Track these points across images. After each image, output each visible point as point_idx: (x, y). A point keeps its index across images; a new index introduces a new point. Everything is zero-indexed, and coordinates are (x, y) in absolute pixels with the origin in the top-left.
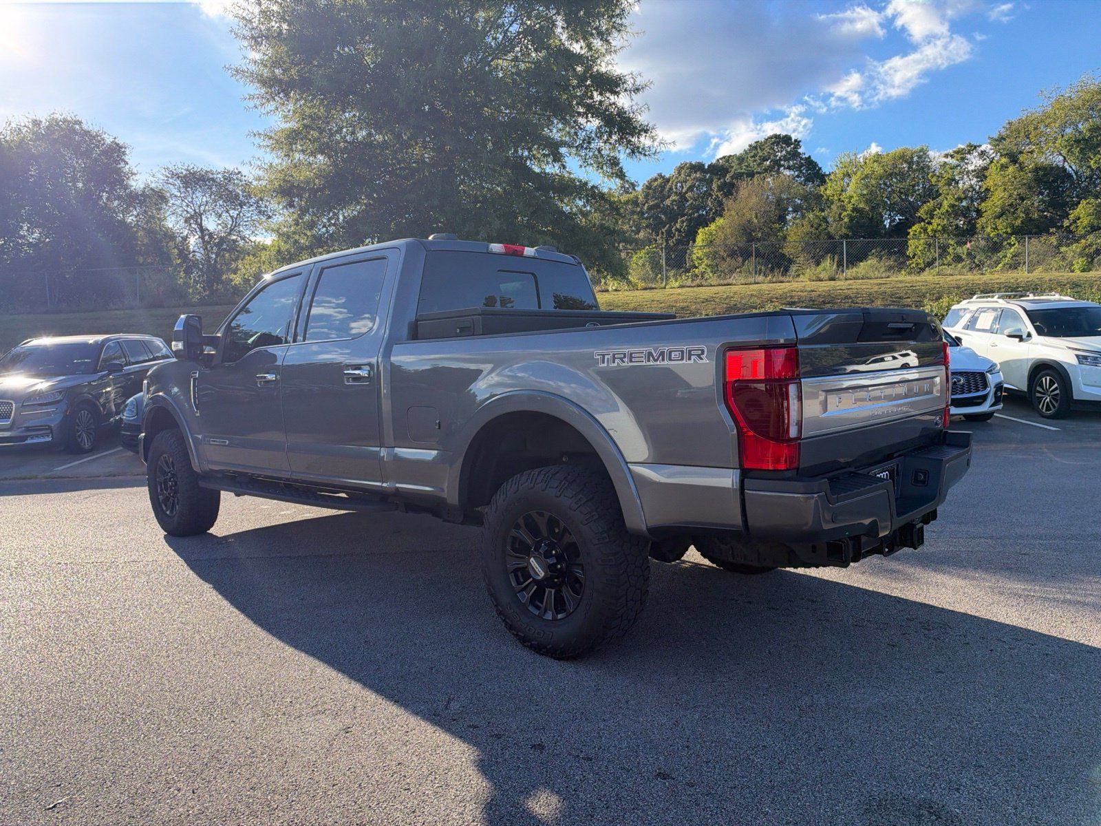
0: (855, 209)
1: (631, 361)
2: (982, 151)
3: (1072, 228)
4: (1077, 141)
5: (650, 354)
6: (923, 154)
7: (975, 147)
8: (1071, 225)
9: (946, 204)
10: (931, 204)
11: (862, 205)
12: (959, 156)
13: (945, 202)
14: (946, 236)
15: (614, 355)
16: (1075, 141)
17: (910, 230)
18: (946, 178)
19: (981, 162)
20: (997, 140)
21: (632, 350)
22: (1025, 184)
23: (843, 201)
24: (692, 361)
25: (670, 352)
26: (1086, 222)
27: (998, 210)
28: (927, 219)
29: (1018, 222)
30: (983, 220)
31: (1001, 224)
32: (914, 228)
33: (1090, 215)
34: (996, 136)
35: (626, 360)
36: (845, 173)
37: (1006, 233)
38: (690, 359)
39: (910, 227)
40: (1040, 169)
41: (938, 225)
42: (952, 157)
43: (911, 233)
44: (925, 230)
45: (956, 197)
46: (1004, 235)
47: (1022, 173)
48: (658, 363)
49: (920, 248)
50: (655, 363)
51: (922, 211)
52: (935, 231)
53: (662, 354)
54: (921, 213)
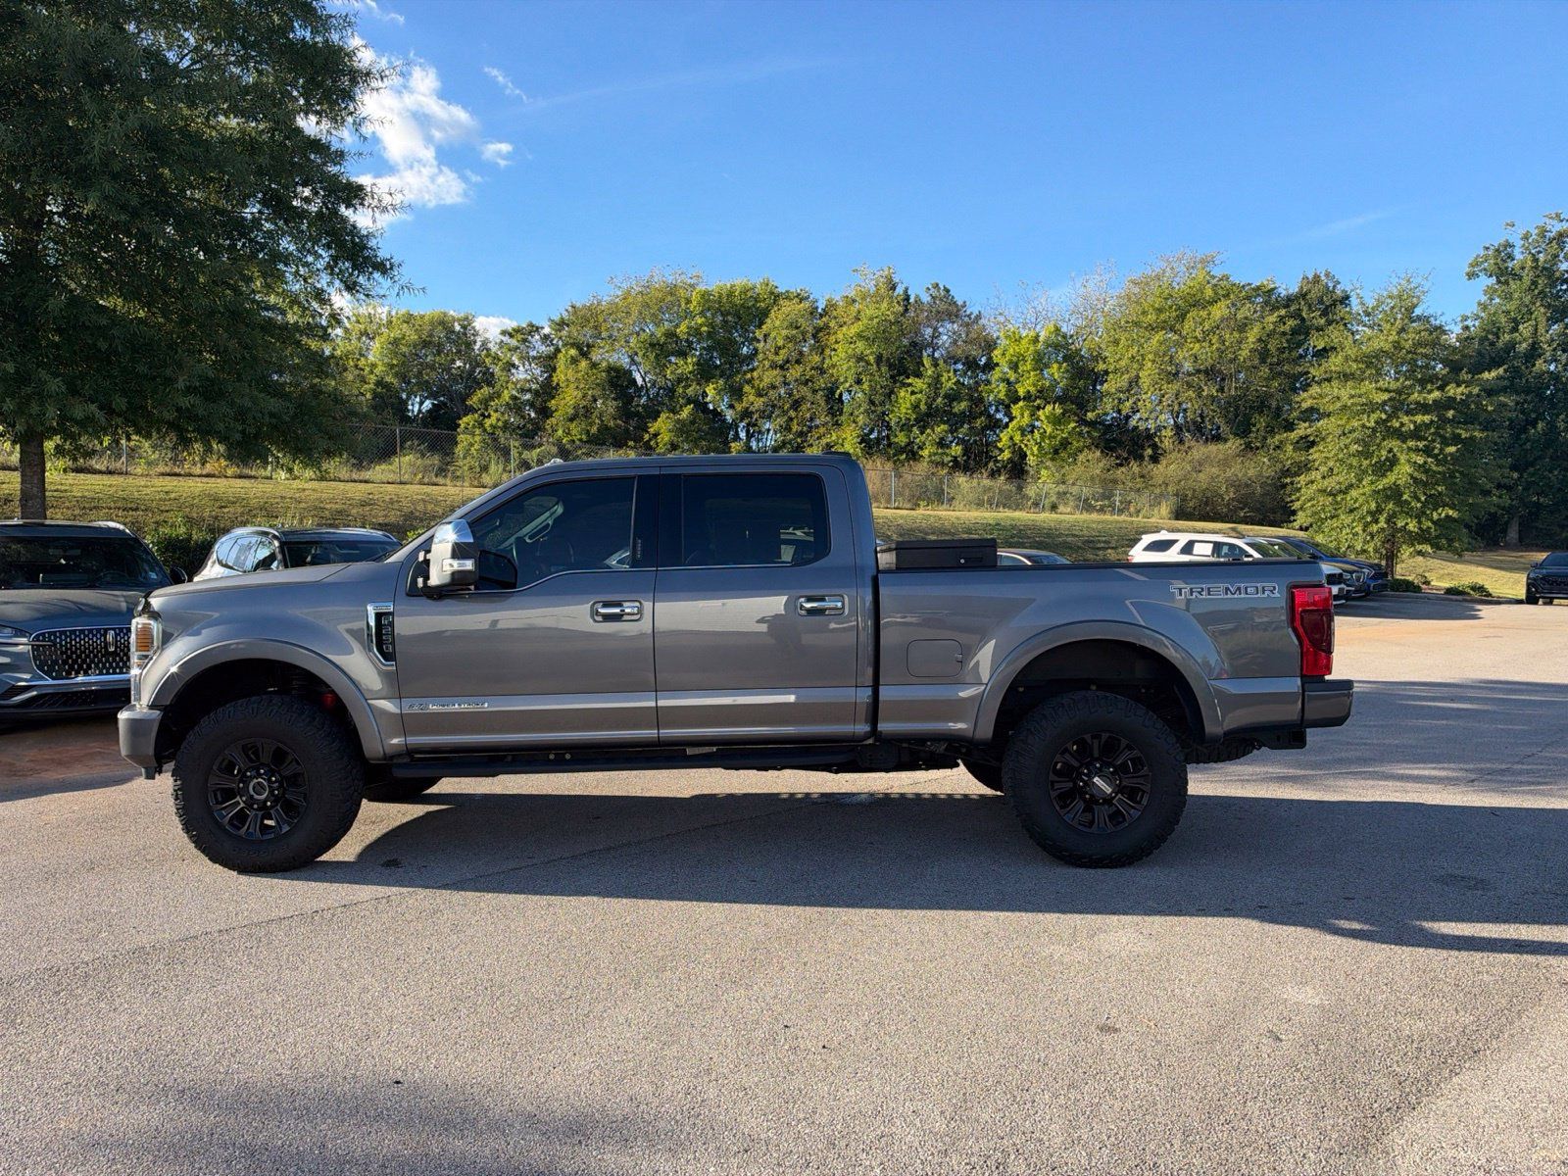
0: (379, 383)
1: (1209, 594)
2: (545, 335)
3: (652, 443)
4: (652, 345)
5: (1227, 589)
6: (467, 322)
7: (537, 328)
8: (650, 440)
9: (506, 395)
10: (486, 390)
11: (389, 379)
12: (520, 337)
13: (506, 392)
14: (508, 435)
15: (1191, 589)
16: (650, 344)
17: (460, 422)
18: (504, 361)
19: (544, 348)
20: (559, 325)
21: (1209, 586)
22: (598, 385)
23: (363, 370)
24: (1266, 595)
25: (1246, 588)
26: (666, 439)
27: (571, 411)
28: (480, 409)
29: (594, 430)
30: (553, 421)
31: (576, 429)
32: (465, 419)
33: (670, 431)
34: (557, 318)
35: (1204, 593)
36: (363, 330)
37: (581, 440)
38: (1264, 593)
39: (460, 419)
40: (612, 369)
41: (498, 420)
42: (511, 336)
43: (462, 426)
44: (481, 425)
45: (518, 386)
46: (578, 442)
47: (594, 371)
48: (1236, 596)
49: (476, 446)
50: (1232, 596)
51: (475, 399)
52: (493, 427)
53: (1239, 589)
54: (474, 401)
